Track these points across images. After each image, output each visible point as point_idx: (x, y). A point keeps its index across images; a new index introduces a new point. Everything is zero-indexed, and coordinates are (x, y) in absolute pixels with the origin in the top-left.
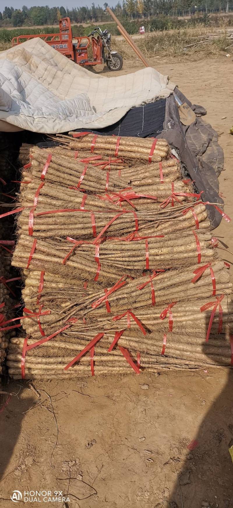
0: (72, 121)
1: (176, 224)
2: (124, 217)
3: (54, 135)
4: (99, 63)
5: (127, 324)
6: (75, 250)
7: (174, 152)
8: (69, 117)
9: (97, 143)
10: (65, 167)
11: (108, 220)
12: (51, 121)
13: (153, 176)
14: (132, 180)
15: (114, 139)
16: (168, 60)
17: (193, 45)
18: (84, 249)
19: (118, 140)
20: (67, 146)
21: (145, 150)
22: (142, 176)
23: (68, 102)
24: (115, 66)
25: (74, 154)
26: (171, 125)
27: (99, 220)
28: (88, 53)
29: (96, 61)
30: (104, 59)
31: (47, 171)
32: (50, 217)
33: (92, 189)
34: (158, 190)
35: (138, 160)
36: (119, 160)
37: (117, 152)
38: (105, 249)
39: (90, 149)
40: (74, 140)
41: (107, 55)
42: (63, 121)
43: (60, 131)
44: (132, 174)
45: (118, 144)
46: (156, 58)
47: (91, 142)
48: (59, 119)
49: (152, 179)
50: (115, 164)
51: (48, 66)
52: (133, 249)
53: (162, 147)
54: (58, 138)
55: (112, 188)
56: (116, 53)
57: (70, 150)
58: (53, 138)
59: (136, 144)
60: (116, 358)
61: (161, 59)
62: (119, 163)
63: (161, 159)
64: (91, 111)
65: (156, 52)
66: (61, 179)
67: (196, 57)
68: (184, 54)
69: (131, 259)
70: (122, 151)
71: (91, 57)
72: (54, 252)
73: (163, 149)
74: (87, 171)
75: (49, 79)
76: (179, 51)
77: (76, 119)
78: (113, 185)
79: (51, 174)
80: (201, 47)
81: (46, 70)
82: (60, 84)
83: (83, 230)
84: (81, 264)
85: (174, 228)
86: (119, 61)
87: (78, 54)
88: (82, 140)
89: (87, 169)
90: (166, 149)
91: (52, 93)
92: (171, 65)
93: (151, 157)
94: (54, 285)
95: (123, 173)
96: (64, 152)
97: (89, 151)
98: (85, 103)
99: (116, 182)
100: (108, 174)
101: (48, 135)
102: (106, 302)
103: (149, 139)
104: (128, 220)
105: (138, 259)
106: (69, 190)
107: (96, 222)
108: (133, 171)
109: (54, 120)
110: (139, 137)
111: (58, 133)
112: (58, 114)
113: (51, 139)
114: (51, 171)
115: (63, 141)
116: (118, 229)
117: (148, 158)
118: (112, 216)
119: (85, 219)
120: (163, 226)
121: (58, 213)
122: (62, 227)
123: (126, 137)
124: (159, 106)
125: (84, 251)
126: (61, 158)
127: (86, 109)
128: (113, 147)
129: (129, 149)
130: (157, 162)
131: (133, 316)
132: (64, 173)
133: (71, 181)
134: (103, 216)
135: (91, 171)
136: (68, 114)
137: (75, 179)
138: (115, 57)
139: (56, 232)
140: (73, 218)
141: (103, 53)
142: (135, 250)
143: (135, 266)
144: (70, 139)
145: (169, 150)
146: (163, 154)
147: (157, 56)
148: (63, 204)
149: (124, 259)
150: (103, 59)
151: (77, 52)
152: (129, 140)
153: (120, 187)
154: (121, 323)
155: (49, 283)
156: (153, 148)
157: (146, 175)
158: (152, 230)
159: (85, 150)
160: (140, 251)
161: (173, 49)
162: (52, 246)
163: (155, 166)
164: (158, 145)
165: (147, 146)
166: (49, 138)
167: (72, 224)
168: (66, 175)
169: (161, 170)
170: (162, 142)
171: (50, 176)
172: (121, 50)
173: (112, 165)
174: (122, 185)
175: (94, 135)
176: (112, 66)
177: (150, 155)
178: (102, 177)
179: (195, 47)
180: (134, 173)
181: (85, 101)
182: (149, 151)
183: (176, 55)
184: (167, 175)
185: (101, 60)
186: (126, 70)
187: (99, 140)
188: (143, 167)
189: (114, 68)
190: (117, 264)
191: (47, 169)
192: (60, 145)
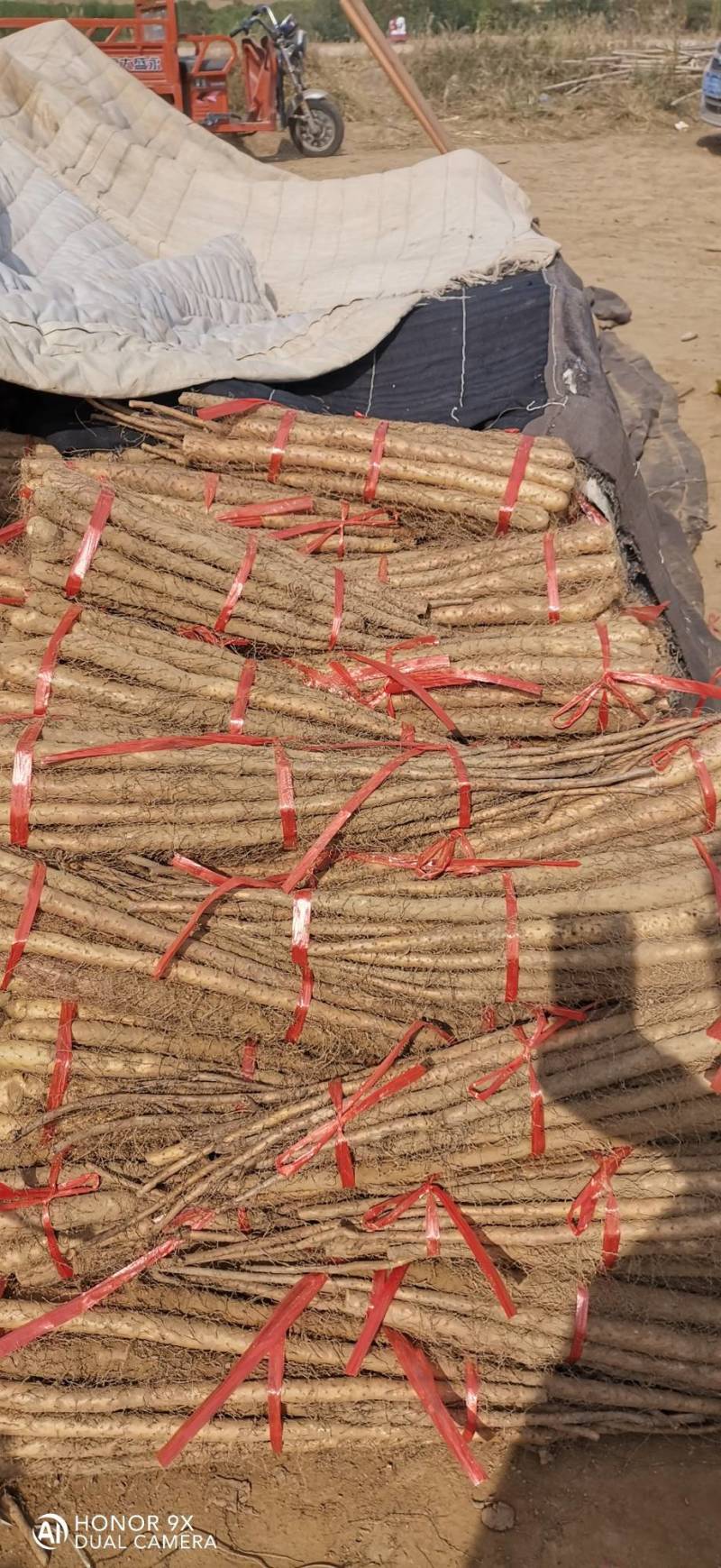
0: (189, 345)
1: (625, 806)
2: (414, 773)
3: (123, 403)
4: (264, 128)
5: (423, 1243)
6: (207, 914)
7: (592, 489)
8: (177, 327)
9: (294, 442)
10: (165, 546)
11: (348, 785)
12: (108, 346)
13: (520, 589)
14: (433, 603)
15: (363, 431)
16: (488, 130)
17: (570, 87)
18: (247, 909)
19: (380, 435)
20: (172, 446)
21: (484, 482)
22: (473, 586)
23: (172, 265)
24: (317, 142)
25: (203, 487)
26: (577, 380)
27: (311, 786)
28: (230, 90)
29: (255, 120)
30: (284, 116)
31: (92, 561)
32: (101, 771)
33: (272, 638)
34: (546, 654)
35: (456, 520)
36: (378, 513)
37: (372, 485)
38: (337, 915)
39: (265, 466)
40: (201, 428)
41: (294, 103)
42: (157, 347)
43: (147, 386)
44: (432, 576)
45: (380, 453)
46: (451, 123)
47: (271, 439)
48: (140, 338)
49: (513, 600)
50: (365, 529)
51: (98, 125)
52: (455, 918)
53: (552, 470)
54: (137, 414)
55: (356, 638)
56: (322, 99)
57: (183, 470)
58: (117, 414)
59: (451, 455)
60: (378, 1390)
61: (465, 127)
62: (378, 526)
63: (546, 522)
64: (258, 302)
65: (452, 103)
66: (151, 597)
67: (578, 127)
68: (542, 114)
69: (444, 961)
70: (392, 479)
71: (239, 108)
72: (116, 923)
73: (554, 478)
74: (255, 567)
75: (101, 175)
76: (524, 102)
77: (204, 338)
78: (361, 625)
79: (108, 575)
80: (595, 95)
81: (89, 139)
82: (141, 197)
83: (241, 829)
84: (234, 973)
85: (614, 822)
86: (330, 124)
87: (197, 94)
88: (234, 431)
89: (258, 558)
90: (566, 479)
91: (113, 227)
92: (500, 147)
93: (509, 509)
94: (115, 1066)
95: (397, 569)
96: (158, 476)
97: (259, 476)
98: (238, 272)
99: (370, 613)
100: (341, 577)
101: (96, 405)
102: (337, 1147)
103: (498, 434)
104: (432, 790)
105: (475, 961)
106: (182, 641)
107: (295, 796)
108: (435, 562)
109: (119, 340)
110: (457, 425)
111: (137, 394)
112: (139, 317)
113: (108, 419)
114: (109, 562)
115: (156, 427)
116: (386, 824)
117: (497, 515)
118: (364, 770)
119: (250, 781)
120: (571, 812)
121: (137, 754)
122: (155, 814)
123: (411, 425)
124: (525, 301)
125: (243, 920)
126: (149, 509)
127: (239, 296)
128: (359, 465)
129: (422, 473)
130: (533, 531)
131: (452, 1205)
132: (162, 570)
133: (190, 603)
134: (327, 769)
135: (272, 567)
136: (174, 314)
137: (204, 596)
138: (317, 109)
139: (129, 836)
140: (199, 776)
141: (280, 94)
142: (459, 923)
143: (461, 988)
144: (185, 422)
145: (577, 483)
146: (557, 500)
147: (455, 114)
148: (158, 704)
149: (414, 960)
150: (278, 116)
151: (192, 88)
152: (423, 438)
153: (386, 632)
154: (400, 1237)
155: (94, 1057)
156: (517, 476)
157: (490, 583)
158: (527, 829)
159: (247, 470)
160: (483, 927)
161: (506, 94)
162: (110, 896)
163: (523, 549)
164: (535, 463)
165: (494, 465)
166: (100, 412)
167: (194, 802)
168: (169, 580)
169: (550, 568)
170: (552, 452)
171: (104, 582)
172: (337, 88)
173: (353, 534)
174: (398, 623)
175: (281, 411)
176: (308, 139)
177: (506, 504)
178: (319, 591)
179: (577, 91)
180: (440, 574)
181: (238, 266)
182: (501, 485)
183: (515, 115)
184: (571, 588)
185: (273, 118)
186: (356, 157)
187: (300, 431)
188: (478, 550)
189: (314, 149)
190: (385, 979)
191: (94, 554)
192: (144, 445)
